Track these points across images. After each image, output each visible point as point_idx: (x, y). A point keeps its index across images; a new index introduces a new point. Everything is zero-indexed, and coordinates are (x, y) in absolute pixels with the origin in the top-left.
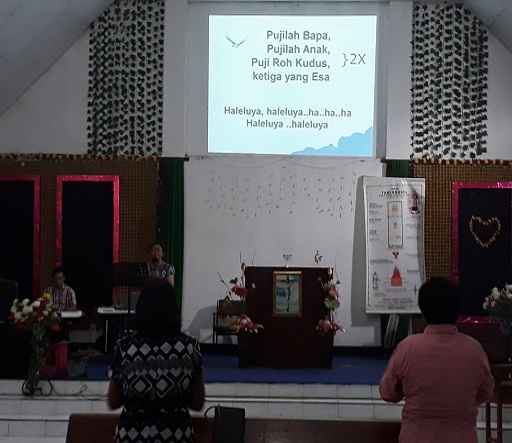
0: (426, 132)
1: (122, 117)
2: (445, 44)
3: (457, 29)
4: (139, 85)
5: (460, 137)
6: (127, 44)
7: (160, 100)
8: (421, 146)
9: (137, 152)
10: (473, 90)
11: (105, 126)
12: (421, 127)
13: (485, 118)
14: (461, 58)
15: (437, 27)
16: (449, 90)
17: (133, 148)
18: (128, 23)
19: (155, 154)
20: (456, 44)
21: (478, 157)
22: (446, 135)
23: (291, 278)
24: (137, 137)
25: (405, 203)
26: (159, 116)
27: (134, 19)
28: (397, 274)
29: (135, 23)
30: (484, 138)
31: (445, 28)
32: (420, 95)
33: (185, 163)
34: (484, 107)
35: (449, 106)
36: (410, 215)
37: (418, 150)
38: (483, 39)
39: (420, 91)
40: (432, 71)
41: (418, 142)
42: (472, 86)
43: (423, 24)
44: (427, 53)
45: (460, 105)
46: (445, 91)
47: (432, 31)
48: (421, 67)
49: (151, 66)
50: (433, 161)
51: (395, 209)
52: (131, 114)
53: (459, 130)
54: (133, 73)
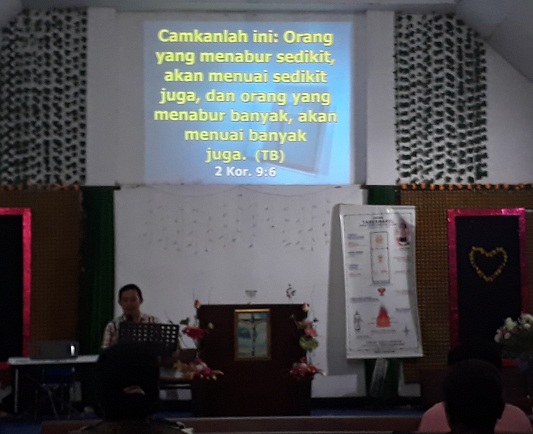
0: (415, 154)
1: (33, 141)
2: (435, 58)
3: (448, 41)
4: (55, 105)
5: (455, 159)
6: (40, 58)
7: (82, 121)
8: (409, 170)
9: (53, 181)
10: (469, 108)
11: (12, 151)
12: (408, 149)
13: (484, 138)
14: (453, 73)
15: (423, 39)
16: (440, 109)
17: (47, 177)
18: (40, 35)
19: (76, 182)
20: (448, 58)
21: (477, 182)
22: (438, 157)
23: (257, 317)
24: (53, 164)
25: (392, 233)
26: (82, 139)
27: (48, 30)
28: (383, 313)
29: (50, 34)
30: (483, 161)
31: (434, 40)
32: (405, 114)
33: (116, 192)
34: (483, 126)
35: (441, 126)
36: (398, 247)
37: (406, 175)
38: (479, 53)
39: (406, 109)
40: (420, 87)
41: (405, 166)
42: (468, 104)
43: (407, 36)
44: (413, 67)
45: (454, 125)
46: (435, 109)
47: (418, 44)
48: (406, 84)
49: (70, 83)
50: (423, 186)
51: (379, 240)
52: (45, 138)
53: (453, 152)
54: (47, 91)
